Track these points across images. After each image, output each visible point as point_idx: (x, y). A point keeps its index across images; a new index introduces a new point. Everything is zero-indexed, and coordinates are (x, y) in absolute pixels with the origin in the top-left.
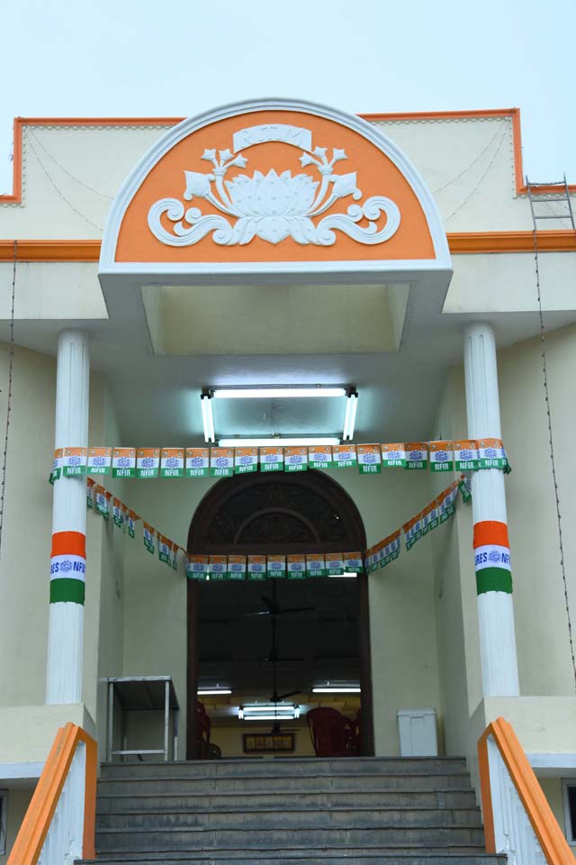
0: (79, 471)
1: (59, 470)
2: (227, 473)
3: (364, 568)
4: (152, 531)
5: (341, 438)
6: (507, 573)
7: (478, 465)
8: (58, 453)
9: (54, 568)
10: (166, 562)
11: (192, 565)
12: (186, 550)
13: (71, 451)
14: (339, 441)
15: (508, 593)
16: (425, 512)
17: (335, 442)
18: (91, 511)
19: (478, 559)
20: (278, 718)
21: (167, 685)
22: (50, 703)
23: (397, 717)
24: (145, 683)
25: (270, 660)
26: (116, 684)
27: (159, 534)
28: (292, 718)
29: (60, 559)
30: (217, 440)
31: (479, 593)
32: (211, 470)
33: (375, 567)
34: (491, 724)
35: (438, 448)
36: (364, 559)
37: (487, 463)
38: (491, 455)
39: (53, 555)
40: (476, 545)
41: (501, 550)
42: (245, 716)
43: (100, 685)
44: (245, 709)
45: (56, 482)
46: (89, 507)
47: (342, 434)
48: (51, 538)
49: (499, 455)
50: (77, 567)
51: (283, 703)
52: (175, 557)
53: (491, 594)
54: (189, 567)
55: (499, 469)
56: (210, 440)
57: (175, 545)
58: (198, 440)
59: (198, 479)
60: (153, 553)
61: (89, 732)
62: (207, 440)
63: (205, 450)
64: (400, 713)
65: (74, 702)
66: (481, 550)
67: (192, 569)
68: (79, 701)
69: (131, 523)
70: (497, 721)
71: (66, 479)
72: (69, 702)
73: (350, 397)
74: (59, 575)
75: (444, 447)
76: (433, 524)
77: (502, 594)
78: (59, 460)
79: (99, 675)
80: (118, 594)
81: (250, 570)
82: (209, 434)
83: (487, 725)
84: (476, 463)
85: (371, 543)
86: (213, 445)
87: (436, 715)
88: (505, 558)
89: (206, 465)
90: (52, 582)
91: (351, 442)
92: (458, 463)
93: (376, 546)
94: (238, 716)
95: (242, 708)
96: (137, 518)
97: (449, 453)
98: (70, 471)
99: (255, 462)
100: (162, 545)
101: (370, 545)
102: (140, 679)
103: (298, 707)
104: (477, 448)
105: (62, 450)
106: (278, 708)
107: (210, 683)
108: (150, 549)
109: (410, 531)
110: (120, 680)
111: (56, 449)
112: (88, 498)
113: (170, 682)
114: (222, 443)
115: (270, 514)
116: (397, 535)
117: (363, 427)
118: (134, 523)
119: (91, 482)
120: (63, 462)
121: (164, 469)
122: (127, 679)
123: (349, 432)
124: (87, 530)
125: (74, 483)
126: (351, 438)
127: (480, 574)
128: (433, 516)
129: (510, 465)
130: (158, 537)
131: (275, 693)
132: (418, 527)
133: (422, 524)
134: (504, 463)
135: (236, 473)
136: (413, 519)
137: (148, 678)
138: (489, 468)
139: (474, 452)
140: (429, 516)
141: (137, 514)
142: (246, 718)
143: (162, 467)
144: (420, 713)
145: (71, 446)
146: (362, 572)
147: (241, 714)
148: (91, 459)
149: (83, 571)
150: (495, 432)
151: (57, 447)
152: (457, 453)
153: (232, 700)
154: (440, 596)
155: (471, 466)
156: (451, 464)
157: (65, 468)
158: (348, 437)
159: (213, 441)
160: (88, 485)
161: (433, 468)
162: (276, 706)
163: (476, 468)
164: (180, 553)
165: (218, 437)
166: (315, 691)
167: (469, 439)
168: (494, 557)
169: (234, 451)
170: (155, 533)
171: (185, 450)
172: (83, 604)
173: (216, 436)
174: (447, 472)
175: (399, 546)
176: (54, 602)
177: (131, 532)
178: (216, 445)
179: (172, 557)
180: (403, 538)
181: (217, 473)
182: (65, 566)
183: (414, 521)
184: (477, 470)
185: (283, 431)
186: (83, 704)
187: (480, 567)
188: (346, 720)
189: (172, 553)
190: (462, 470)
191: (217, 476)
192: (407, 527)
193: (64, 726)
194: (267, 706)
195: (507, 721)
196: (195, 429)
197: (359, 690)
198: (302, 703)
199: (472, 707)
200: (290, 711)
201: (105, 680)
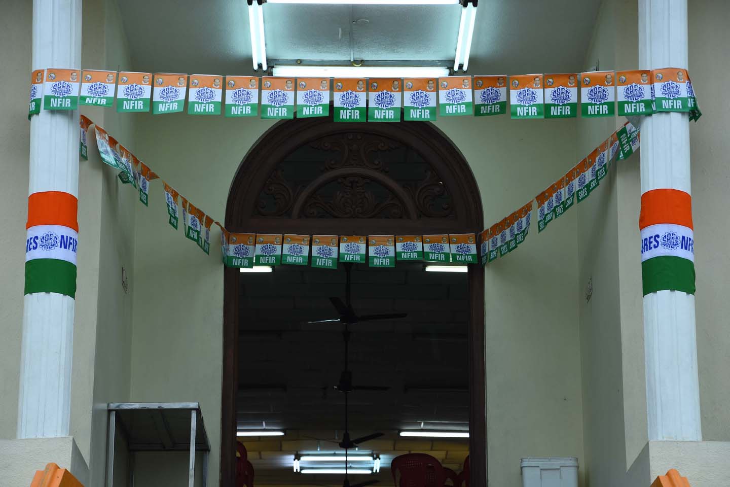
0: (67, 103)
1: (38, 102)
2: (284, 114)
3: (479, 256)
4: (175, 195)
5: (451, 68)
6: (688, 264)
7: (652, 108)
8: (37, 76)
9: (32, 244)
10: (197, 241)
11: (232, 247)
12: (223, 226)
13: (55, 74)
14: (447, 71)
15: (688, 293)
16: (570, 177)
17: (441, 72)
18: (86, 164)
19: (647, 244)
20: (350, 472)
21: (194, 415)
22: (23, 437)
23: (522, 468)
24: (161, 411)
25: (339, 388)
26: (120, 413)
27: (185, 202)
28: (369, 472)
29: (40, 231)
30: (270, 67)
31: (645, 292)
32: (260, 108)
33: (493, 255)
34: (658, 478)
35: (593, 82)
36: (479, 243)
37: (666, 104)
38: (671, 93)
39: (29, 225)
40: (643, 224)
41: (681, 231)
42: (302, 468)
43: (96, 414)
44: (303, 459)
45: (34, 118)
46: (83, 157)
47: (453, 61)
48: (27, 200)
49: (684, 92)
50: (66, 243)
51: (357, 451)
52: (207, 233)
53: (663, 295)
54: (227, 250)
55: (683, 113)
56: (260, 66)
57: (207, 217)
58: (244, 66)
59: (242, 120)
60: (176, 227)
61: (81, 478)
62: (256, 67)
63: (255, 81)
64: (525, 463)
65: (59, 436)
66: (650, 231)
67: (231, 253)
68: (65, 434)
69: (144, 183)
70: (668, 474)
71: (49, 116)
72: (51, 435)
73: (465, 5)
74: (39, 254)
75: (602, 81)
76: (582, 194)
77: (680, 295)
78: (39, 87)
79: (96, 399)
80: (124, 284)
81: (314, 253)
82: (259, 58)
83: (653, 480)
84: (648, 104)
85: (489, 221)
86: (264, 74)
87: (578, 467)
88: (686, 243)
89: (255, 100)
90: (29, 263)
91: (465, 73)
92: (621, 104)
93: (496, 226)
94: (292, 468)
95: (298, 457)
96: (153, 176)
97: (610, 90)
98: (54, 103)
99: (326, 101)
100: (189, 216)
101: (488, 224)
102: (154, 405)
103: (378, 457)
104: (651, 82)
105: (43, 71)
106: (349, 459)
107: (255, 420)
108: (173, 221)
109: (546, 203)
110: (126, 406)
111: (34, 70)
112: (82, 144)
113: (198, 411)
114: (279, 71)
115: (344, 177)
116: (526, 210)
117: (483, 51)
118: (148, 183)
119: (86, 122)
120: (44, 89)
121: (194, 103)
122: (137, 406)
123: (462, 58)
124: (80, 192)
125: (60, 122)
126: (465, 68)
127: (648, 266)
128: (581, 182)
129: (699, 107)
130: (184, 206)
131: (346, 436)
132: (559, 198)
133: (564, 192)
134: (690, 104)
135: (298, 116)
136: (552, 186)
137: (167, 405)
138: (667, 112)
139: (647, 88)
140: (576, 182)
141: (153, 170)
142: (303, 472)
143: (190, 100)
144: (556, 464)
145: (55, 67)
146: (476, 262)
147: (296, 465)
148: (86, 86)
149: (74, 250)
150: (679, 59)
151: (36, 66)
152: (621, 89)
153: (285, 446)
154: (589, 298)
155: (642, 108)
156: (611, 105)
157: (48, 99)
158: (461, 66)
159: (265, 68)
160: (82, 127)
161: (585, 112)
162: (346, 455)
163: (649, 111)
164: (215, 229)
165: (272, 63)
166: (403, 434)
167: (640, 69)
168: (670, 241)
169: (296, 83)
170: (180, 200)
171: (224, 79)
172: (73, 296)
173: (268, 61)
174: (605, 118)
175: (528, 224)
176: (31, 293)
177: (144, 198)
178: (269, 73)
179: (203, 236)
180: (536, 214)
181: (271, 113)
182: (48, 243)
183: (553, 189)
184: (650, 115)
185: (367, 56)
186: (71, 438)
187: (648, 255)
188: (449, 472)
189: (203, 230)
190: (627, 115)
191: (270, 118)
192: (542, 198)
193: (43, 469)
194: (335, 455)
195: (682, 474)
196: (239, 50)
197: (467, 435)
198: (384, 453)
199: (631, 456)
200: (368, 462)
201: (104, 406)
